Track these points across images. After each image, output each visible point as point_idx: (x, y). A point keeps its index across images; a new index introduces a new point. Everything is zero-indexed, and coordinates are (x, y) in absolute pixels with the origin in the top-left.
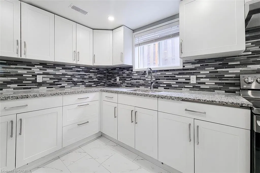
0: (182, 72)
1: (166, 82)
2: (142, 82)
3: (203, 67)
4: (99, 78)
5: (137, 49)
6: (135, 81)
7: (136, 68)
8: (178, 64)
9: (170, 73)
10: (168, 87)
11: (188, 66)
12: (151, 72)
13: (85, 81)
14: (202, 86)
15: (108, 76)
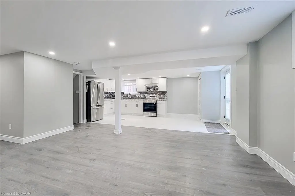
0: (138, 94)
1: (134, 97)
2: (127, 97)
3: (141, 94)
4: (110, 96)
5: (125, 86)
6: (124, 97)
7: (125, 93)
8: (137, 93)
9: (135, 95)
10: (134, 98)
11: (139, 93)
12: (130, 94)
13: (107, 97)
14: (141, 98)
15: (113, 95)
